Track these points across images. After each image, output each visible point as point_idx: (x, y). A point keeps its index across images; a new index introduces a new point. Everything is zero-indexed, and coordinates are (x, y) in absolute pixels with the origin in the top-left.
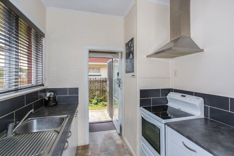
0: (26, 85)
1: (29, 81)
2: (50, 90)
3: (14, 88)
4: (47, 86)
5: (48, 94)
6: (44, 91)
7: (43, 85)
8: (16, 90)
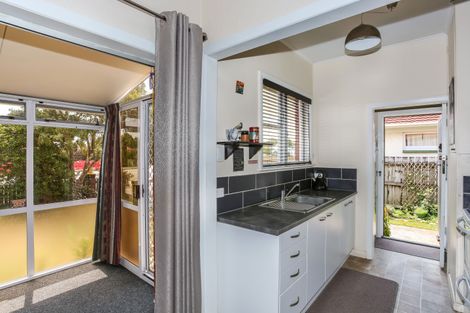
0: (294, 161)
1: (297, 158)
2: (319, 170)
3: (283, 162)
4: (316, 164)
5: (316, 175)
6: (312, 170)
7: (310, 162)
8: (286, 164)
